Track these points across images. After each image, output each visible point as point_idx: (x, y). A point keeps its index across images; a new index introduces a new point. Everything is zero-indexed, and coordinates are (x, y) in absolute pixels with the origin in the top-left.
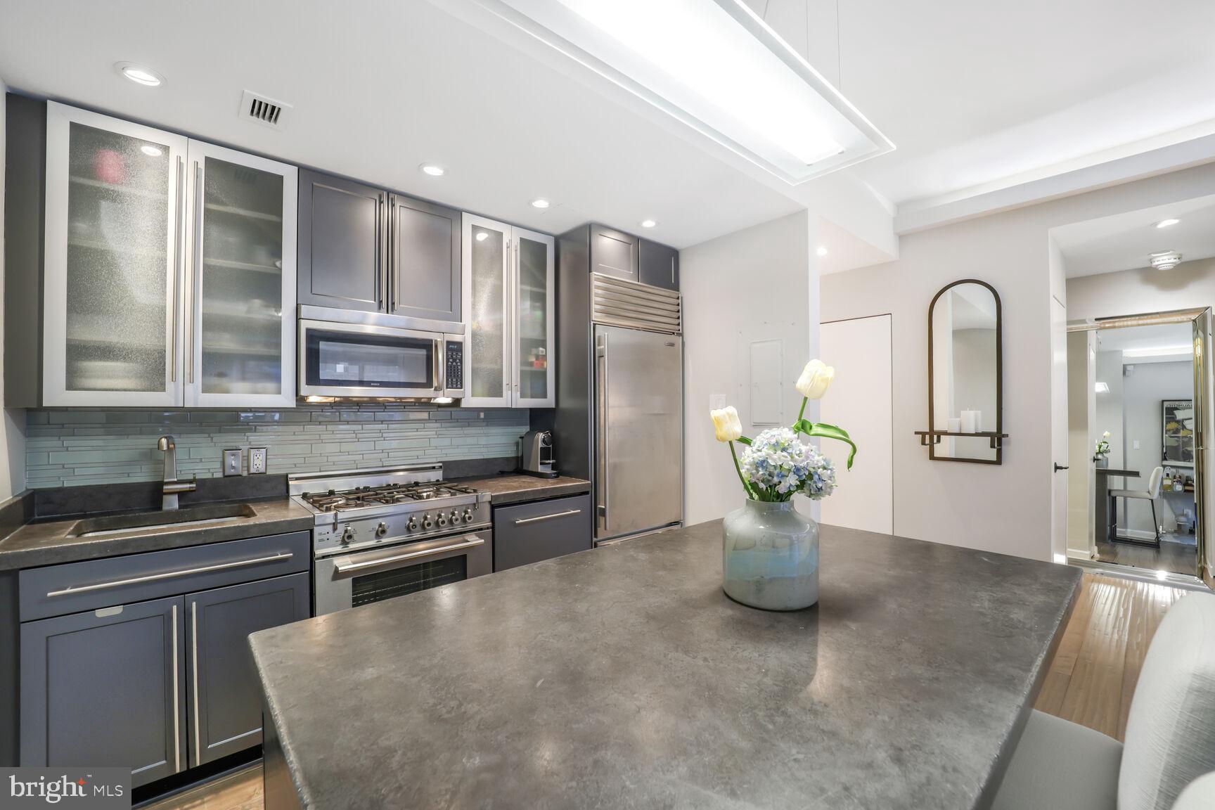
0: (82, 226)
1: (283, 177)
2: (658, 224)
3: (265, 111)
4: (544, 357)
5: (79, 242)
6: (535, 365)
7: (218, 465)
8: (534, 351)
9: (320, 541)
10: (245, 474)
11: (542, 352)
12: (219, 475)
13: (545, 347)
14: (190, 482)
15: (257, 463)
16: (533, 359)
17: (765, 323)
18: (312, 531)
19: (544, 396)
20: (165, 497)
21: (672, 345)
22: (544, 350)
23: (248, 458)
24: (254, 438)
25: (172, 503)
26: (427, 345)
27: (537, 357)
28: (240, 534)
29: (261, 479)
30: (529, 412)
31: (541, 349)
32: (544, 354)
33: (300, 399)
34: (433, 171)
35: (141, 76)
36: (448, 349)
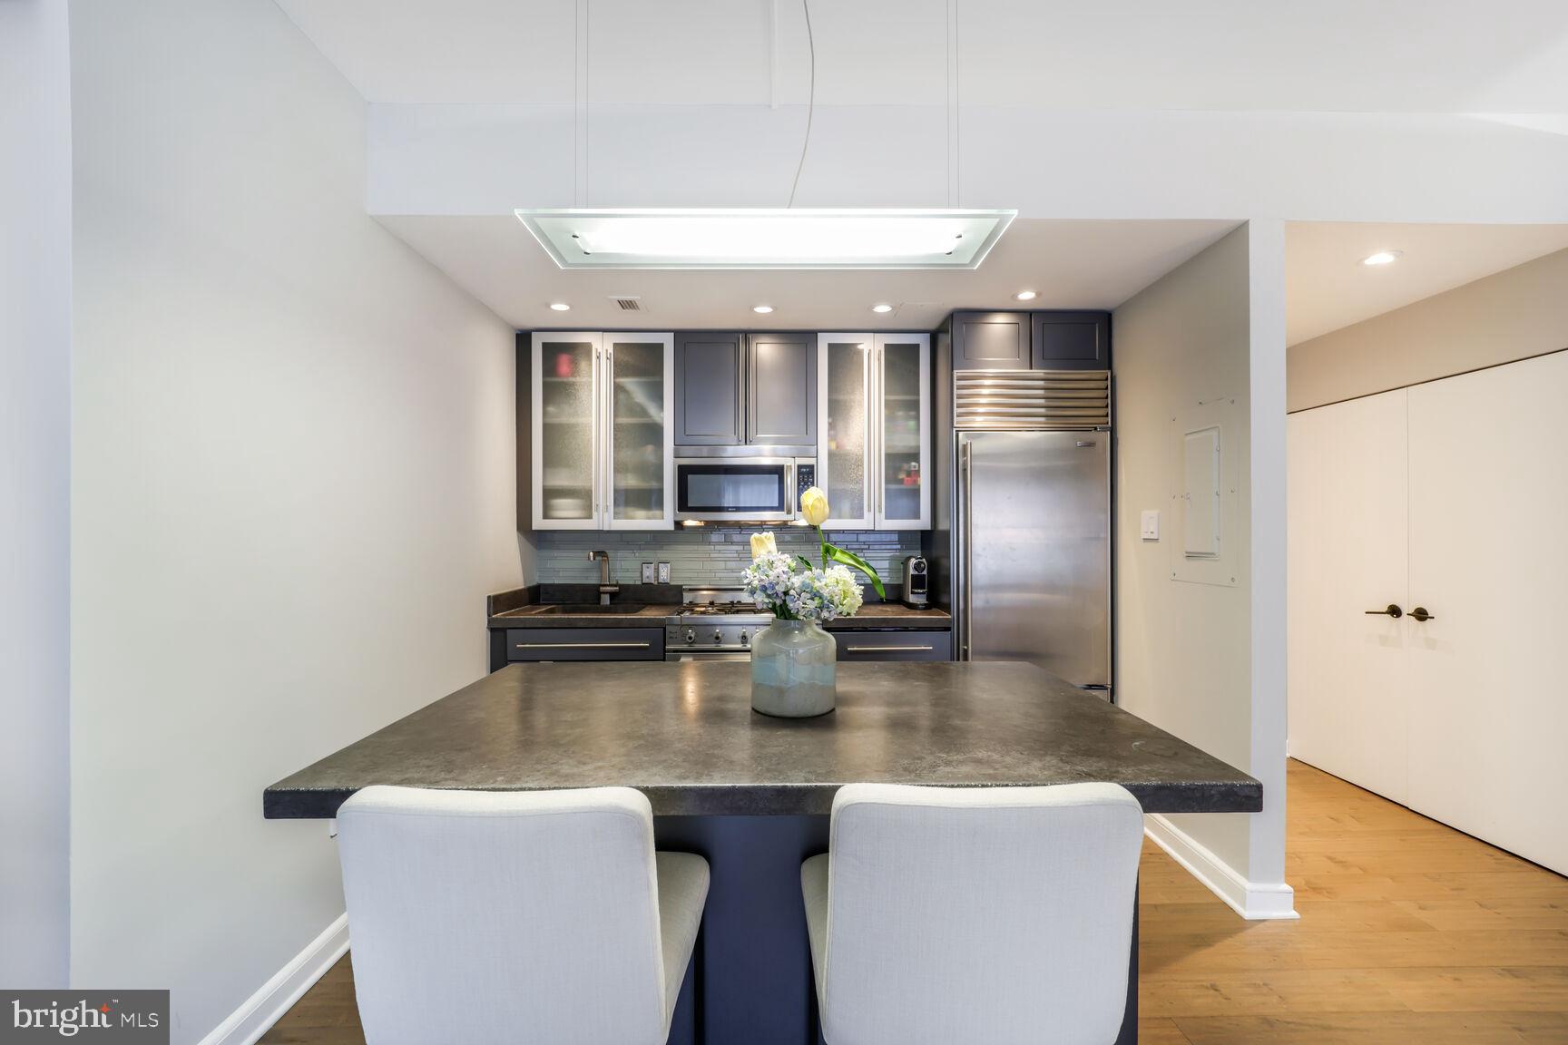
0: (551, 409)
1: (662, 344)
2: (1038, 294)
3: (627, 305)
4: (918, 472)
5: (550, 421)
6: (905, 482)
7: (638, 574)
8: (906, 466)
9: (671, 638)
10: (656, 583)
11: (915, 467)
12: (639, 583)
13: (918, 461)
14: (615, 586)
15: (665, 575)
16: (902, 476)
17: (1200, 403)
18: (665, 629)
19: (917, 515)
20: (602, 595)
21: (1091, 445)
22: (917, 464)
23: (657, 571)
24: (662, 555)
25: (606, 600)
26: (778, 471)
27: (909, 474)
28: (617, 625)
29: (665, 587)
30: (920, 535)
31: (913, 464)
32: (917, 469)
33: (678, 525)
34: (763, 310)
35: (560, 307)
36: (799, 473)
